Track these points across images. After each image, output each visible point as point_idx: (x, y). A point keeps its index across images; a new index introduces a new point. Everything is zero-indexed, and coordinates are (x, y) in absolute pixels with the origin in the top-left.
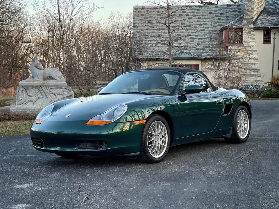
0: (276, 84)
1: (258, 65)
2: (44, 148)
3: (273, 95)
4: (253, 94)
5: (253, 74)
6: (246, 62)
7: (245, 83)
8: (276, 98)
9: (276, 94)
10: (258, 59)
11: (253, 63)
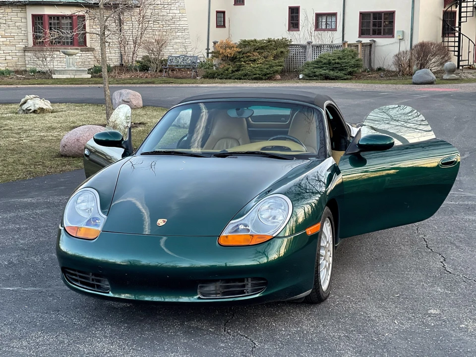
0: (225, 56)
1: (186, 19)
2: (111, 294)
3: (222, 74)
4: (183, 71)
5: (178, 34)
6: (165, 14)
7: (166, 49)
8: (226, 79)
9: (226, 72)
10: (186, 8)
11: (176, 15)
